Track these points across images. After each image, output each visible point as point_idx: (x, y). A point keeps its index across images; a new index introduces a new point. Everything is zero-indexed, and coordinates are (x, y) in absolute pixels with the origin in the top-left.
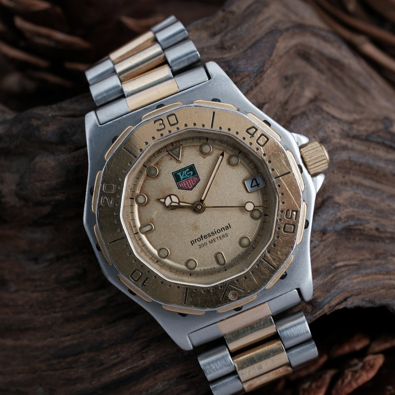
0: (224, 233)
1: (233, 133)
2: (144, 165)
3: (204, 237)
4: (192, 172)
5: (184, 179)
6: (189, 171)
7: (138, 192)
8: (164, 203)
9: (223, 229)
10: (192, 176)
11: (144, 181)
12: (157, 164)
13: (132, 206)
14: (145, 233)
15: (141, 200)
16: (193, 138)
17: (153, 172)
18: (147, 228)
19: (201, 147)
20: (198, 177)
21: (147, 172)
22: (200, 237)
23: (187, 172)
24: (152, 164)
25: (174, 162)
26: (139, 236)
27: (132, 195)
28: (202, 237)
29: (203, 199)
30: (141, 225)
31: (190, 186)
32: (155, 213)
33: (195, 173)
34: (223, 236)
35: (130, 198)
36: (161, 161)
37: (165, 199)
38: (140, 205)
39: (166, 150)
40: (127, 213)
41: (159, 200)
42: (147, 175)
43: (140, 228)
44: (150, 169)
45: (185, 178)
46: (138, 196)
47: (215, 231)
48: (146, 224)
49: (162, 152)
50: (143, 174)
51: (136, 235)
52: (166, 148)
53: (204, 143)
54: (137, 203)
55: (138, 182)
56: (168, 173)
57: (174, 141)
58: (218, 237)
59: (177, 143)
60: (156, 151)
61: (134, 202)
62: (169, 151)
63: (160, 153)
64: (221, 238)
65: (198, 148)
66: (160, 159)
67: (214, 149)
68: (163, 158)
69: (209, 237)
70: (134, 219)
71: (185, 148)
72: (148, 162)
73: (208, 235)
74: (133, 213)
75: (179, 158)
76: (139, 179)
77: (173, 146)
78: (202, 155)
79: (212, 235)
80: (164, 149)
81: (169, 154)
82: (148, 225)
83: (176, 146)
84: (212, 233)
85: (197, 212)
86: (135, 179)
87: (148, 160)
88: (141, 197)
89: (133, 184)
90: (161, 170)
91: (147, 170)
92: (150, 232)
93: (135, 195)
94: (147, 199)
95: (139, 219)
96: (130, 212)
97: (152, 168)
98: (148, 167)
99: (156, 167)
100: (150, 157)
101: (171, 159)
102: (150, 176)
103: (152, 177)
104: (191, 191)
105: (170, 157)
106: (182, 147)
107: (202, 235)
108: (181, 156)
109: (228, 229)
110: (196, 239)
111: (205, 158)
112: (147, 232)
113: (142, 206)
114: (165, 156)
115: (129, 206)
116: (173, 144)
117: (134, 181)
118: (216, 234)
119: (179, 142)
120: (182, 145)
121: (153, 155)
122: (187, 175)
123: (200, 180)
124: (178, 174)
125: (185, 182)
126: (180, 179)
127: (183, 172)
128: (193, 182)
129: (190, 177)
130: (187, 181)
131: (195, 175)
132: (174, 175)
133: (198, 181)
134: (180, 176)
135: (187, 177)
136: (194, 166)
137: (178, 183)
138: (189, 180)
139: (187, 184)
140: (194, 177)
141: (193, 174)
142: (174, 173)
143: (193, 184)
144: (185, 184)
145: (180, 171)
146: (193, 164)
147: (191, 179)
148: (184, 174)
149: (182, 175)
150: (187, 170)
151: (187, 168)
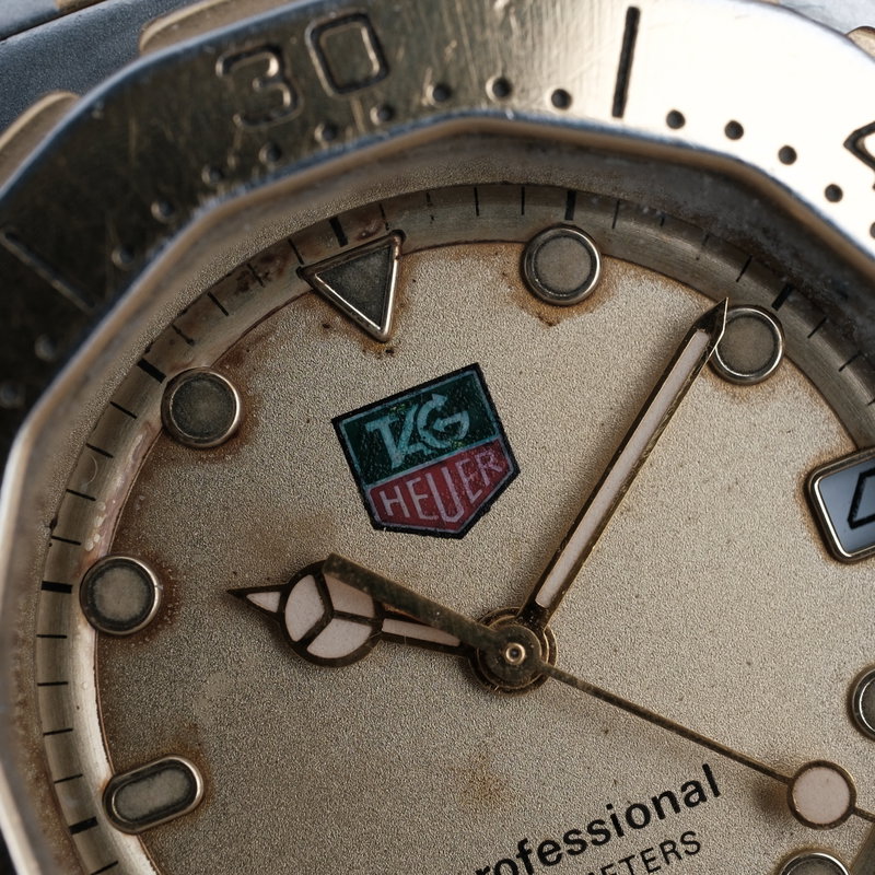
0: (670, 826)
1: (756, 151)
2: (142, 364)
3: (542, 856)
4: (463, 419)
5: (410, 461)
6: (447, 411)
7: (98, 542)
8: (275, 623)
9: (665, 803)
10: (467, 441)
11: (145, 474)
12: (233, 357)
13: (58, 638)
14: (143, 825)
15: (119, 598)
16: (475, 194)
17: (205, 409)
18: (161, 791)
19: (529, 251)
20: (505, 449)
21: (164, 407)
22: (512, 853)
23: (434, 415)
24: (201, 359)
25: (344, 349)
26: (102, 847)
27: (61, 561)
28: (524, 854)
29: (543, 599)
30: (117, 770)
31: (452, 511)
32: (214, 686)
33: (487, 425)
34: (668, 849)
35: (46, 586)
36: (259, 339)
37: (285, 591)
38: (111, 632)
39: (293, 265)
40: (21, 688)
41: (239, 597)
42: (167, 431)
43: (110, 790)
44: (185, 389)
45: (416, 458)
46: (99, 571)
47: (614, 817)
48: (148, 762)
49: (270, 280)
50: (140, 423)
51: (77, 837)
52: (297, 254)
53: (550, 224)
54: (93, 619)
55: (105, 478)
56: (308, 422)
57: (349, 207)
58: (633, 856)
59: (368, 223)
60: (229, 275)
61: (70, 608)
62: (316, 271)
63: (251, 288)
64: (651, 865)
65: (510, 258)
66: (255, 326)
67: (617, 268)
68: (275, 316)
69: (571, 852)
70: (71, 730)
71: (423, 253)
72: (172, 342)
73: (567, 840)
74: (66, 683)
75: (381, 323)
76: (112, 457)
77: (343, 242)
78: (534, 302)
79: (595, 842)
80: (285, 258)
81: (316, 291)
82: (163, 770)
83: (361, 238)
84: (594, 828)
85: (499, 683)
86: (81, 453)
87: (175, 328)
88: (120, 576)
89: (68, 490)
90: (259, 402)
91: (166, 398)
92: (176, 819)
93: (80, 567)
94: (162, 593)
95: (101, 731)
96: (41, 681)
97: (196, 384)
98: (169, 377)
99: (224, 376)
100: (184, 312)
101: (326, 326)
102: (185, 438)
103: (196, 441)
104: (456, 541)
105: (321, 311)
106: (401, 250)
107: (525, 841)
108: (395, 311)
109: (697, 803)
110: (487, 869)
111: (552, 329)
112: (155, 820)
113: (124, 637)
114: (286, 304)
115: (39, 640)
116: (344, 227)
117: (74, 469)
118: (620, 833)
119: (383, 215)
120: (401, 234)
121: (210, 295)
122: (436, 434)
123: (517, 471)
124: (370, 427)
125: (418, 479)
126: (386, 459)
127: (410, 418)
128: (470, 482)
129: (456, 453)
130: (429, 476)
131: (488, 441)
132: (344, 432)
133: (506, 478)
134: (383, 444)
135: (430, 452)
136: (477, 379)
137: (369, 488)
138: (445, 470)
139: (431, 495)
140: (479, 450)
141: (471, 430)
142: (349, 420)
143: (473, 499)
144: (417, 493)
145: (386, 411)
146: (475, 367)
147: (457, 464)
148: (415, 426)
149: (399, 436)
150: (431, 405)
151: (433, 387)
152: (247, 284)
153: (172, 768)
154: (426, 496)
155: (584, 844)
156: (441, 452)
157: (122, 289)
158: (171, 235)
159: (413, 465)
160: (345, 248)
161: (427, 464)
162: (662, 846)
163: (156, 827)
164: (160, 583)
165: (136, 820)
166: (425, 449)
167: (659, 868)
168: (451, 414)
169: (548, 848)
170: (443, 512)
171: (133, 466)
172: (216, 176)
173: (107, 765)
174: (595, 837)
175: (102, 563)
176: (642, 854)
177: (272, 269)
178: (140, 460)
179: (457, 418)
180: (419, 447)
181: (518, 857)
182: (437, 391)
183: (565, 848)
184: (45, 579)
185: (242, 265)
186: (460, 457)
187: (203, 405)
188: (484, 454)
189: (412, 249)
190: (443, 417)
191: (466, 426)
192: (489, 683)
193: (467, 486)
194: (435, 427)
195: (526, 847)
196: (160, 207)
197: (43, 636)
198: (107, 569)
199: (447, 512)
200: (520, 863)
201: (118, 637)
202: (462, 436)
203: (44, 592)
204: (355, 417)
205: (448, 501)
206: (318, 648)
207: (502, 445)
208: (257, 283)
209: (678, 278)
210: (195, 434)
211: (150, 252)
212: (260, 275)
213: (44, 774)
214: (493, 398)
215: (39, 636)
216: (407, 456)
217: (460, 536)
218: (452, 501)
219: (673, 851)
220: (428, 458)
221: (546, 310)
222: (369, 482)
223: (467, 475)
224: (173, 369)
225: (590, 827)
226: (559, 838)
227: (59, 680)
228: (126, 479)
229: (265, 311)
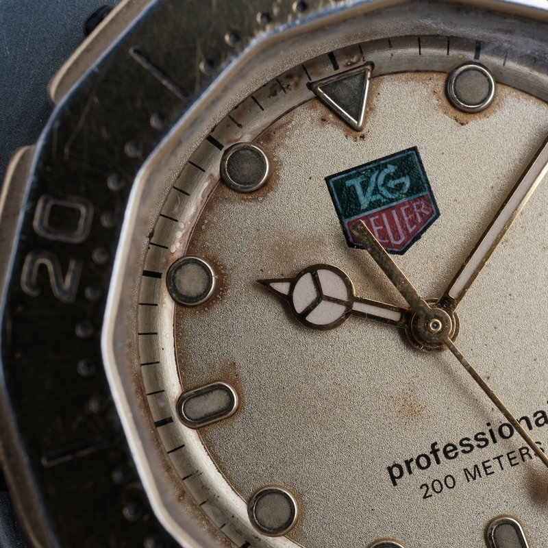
2: (209, 139)
3: (446, 453)
4: (406, 181)
5: (372, 205)
6: (396, 176)
7: (177, 248)
8: (286, 302)
9: (523, 424)
10: (408, 194)
11: (209, 206)
12: (266, 136)
13: (150, 305)
14: (200, 424)
15: (190, 282)
16: (419, 41)
17: (247, 168)
18: (213, 403)
19: (451, 78)
20: (431, 200)
21: (222, 166)
22: (427, 450)
23: (388, 177)
24: (245, 136)
25: (335, 133)
26: (175, 436)
27: (155, 258)
28: (434, 452)
29: (453, 293)
30: (185, 389)
31: (397, 237)
32: (247, 340)
33: (421, 186)
34: (524, 452)
35: (146, 273)
36: (281, 126)
37: (293, 282)
38: (183, 302)
39: (305, 81)
40: (128, 336)
41: (264, 286)
42: (223, 180)
43: (181, 401)
44: (236, 157)
45: (376, 204)
46: (179, 265)
47: (491, 431)
48: (204, 385)
49: (290, 90)
50: (207, 175)
51: (159, 429)
52: (308, 74)
53: (465, 62)
54: (174, 295)
55: (184, 208)
56: (310, 178)
57: (341, 46)
58: (502, 456)
59: (352, 57)
60: (264, 85)
61: (160, 287)
62: (319, 85)
63: (278, 94)
64: (513, 462)
65: (439, 82)
66: (279, 118)
67: (505, 91)
68: (292, 113)
69: (464, 452)
70: (158, 362)
71: (385, 77)
72: (228, 126)
73: (461, 444)
74: (156, 334)
75: (358, 119)
76: (189, 195)
77: (336, 67)
78: (452, 110)
79: (479, 446)
80: (300, 77)
81: (318, 98)
82: (214, 390)
83: (347, 65)
84: (478, 437)
85: (424, 344)
86: (170, 192)
87: (230, 117)
88: (191, 268)
89: (161, 215)
90: (280, 165)
91: (223, 160)
92: (221, 420)
93: (167, 263)
94: (217, 281)
95: (176, 364)
96: (140, 332)
97: (243, 152)
98: (226, 147)
99: (260, 148)
100: (236, 107)
101: (323, 120)
102: (235, 186)
103: (242, 188)
104: (399, 256)
105: (321, 110)
106: (371, 74)
107: (436, 443)
108: (366, 112)
109: (543, 425)
110: (412, 460)
111: (463, 127)
112: (208, 420)
113: (192, 307)
114: (300, 105)
115: (140, 306)
116: (337, 59)
117: (165, 202)
118: (495, 441)
119: (362, 52)
120: (372, 64)
121: (253, 98)
122: (389, 189)
123: (438, 214)
124: (348, 183)
125: (377, 217)
126: (358, 204)
127: (373, 179)
128: (409, 220)
129: (401, 202)
130: (384, 216)
131: (421, 195)
132: (332, 186)
133: (432, 218)
134: (356, 194)
135: (385, 200)
136: (416, 156)
137: (346, 221)
138: (394, 212)
139: (385, 227)
140: (415, 200)
141: (411, 188)
142: (335, 178)
143: (411, 230)
144: (376, 225)
145: (359, 174)
146: (415, 149)
147: (401, 208)
148: (376, 184)
149: (366, 190)
150: (386, 171)
151: (388, 160)
152: (276, 91)
153: (220, 389)
154: (381, 228)
155: (472, 447)
156: (392, 200)
157: (204, 87)
158: (236, 54)
159: (374, 208)
160: (337, 72)
161: (383, 208)
162: (520, 450)
163: (208, 425)
164: (216, 275)
165: (197, 420)
166: (382, 198)
167: (518, 464)
168: (399, 177)
169: (449, 448)
170: (392, 238)
171: (202, 201)
172: (265, 20)
173: (179, 385)
174: (479, 442)
175: (181, 260)
176: (508, 454)
177: (292, 83)
178: (206, 198)
179: (403, 180)
180: (378, 197)
181: (431, 453)
182: (390, 163)
183: (460, 449)
184: (145, 269)
185: (273, 80)
186: (404, 204)
187: (246, 165)
188: (418, 203)
189: (378, 74)
190: (394, 179)
191: (408, 184)
192: (418, 344)
193: (407, 222)
194: (389, 185)
195: (436, 448)
196: (230, 37)
197: (142, 304)
198: (184, 264)
199: (394, 238)
200: (432, 457)
201: (188, 307)
202: (405, 191)
203: (144, 277)
204: (339, 177)
205: (395, 231)
206: (312, 318)
207: (430, 197)
208: (282, 91)
209: (543, 98)
210: (240, 183)
211: (223, 65)
212: (284, 86)
213: (141, 389)
214: (425, 168)
215: (140, 304)
216: (371, 202)
217: (402, 253)
218: (397, 231)
219: (527, 453)
220: (384, 204)
221: (460, 115)
222: (347, 217)
223: (408, 216)
224: (229, 142)
225: (476, 436)
226: (456, 442)
227: (152, 332)
228: (197, 209)
229: (287, 108)
